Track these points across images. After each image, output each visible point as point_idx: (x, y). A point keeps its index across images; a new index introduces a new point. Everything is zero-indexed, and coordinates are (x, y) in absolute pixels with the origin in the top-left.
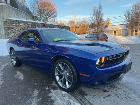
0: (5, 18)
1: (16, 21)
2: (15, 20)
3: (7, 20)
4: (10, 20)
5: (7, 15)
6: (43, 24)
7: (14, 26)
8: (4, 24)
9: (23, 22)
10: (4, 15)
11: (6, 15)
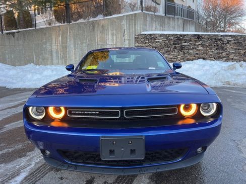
0: (138, 33)
1: (151, 35)
2: (149, 34)
3: (139, 35)
4: (142, 35)
5: (140, 27)
6: (198, 35)
7: (147, 44)
8: (135, 41)
9: (161, 35)
10: (137, 27)
11: (139, 29)
